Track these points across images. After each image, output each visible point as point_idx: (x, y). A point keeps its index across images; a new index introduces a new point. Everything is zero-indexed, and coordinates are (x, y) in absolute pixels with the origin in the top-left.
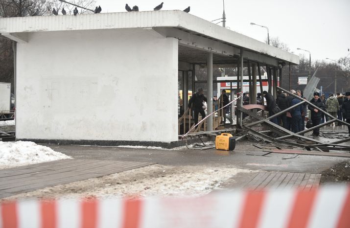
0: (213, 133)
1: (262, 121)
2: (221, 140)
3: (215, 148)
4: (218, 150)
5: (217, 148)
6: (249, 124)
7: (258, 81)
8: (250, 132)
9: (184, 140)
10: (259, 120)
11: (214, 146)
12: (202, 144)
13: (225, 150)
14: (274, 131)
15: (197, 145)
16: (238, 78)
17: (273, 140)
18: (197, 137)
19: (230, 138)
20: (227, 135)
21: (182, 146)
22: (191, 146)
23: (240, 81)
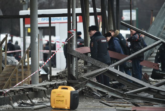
0: (40, 86)
1: (104, 69)
2: (58, 96)
3: (50, 106)
4: (55, 109)
5: (53, 107)
6: (87, 74)
7: (91, 14)
8: (89, 85)
9: (6, 96)
10: (100, 68)
11: (49, 104)
12: (29, 102)
13: (65, 109)
14: (122, 82)
15: (24, 104)
16: (69, 11)
17: (122, 95)
18: (22, 93)
19: (71, 93)
20: (67, 89)
21: (4, 105)
22: (16, 105)
23: (72, 15)
